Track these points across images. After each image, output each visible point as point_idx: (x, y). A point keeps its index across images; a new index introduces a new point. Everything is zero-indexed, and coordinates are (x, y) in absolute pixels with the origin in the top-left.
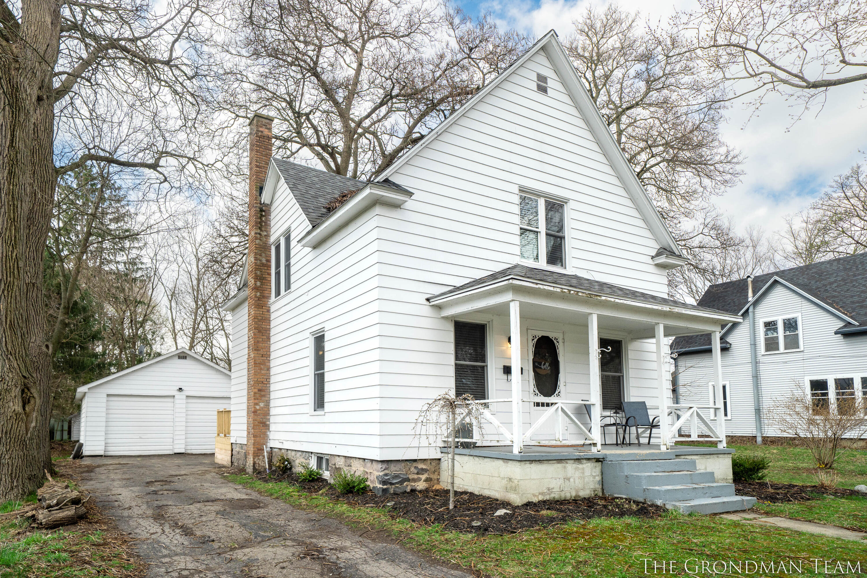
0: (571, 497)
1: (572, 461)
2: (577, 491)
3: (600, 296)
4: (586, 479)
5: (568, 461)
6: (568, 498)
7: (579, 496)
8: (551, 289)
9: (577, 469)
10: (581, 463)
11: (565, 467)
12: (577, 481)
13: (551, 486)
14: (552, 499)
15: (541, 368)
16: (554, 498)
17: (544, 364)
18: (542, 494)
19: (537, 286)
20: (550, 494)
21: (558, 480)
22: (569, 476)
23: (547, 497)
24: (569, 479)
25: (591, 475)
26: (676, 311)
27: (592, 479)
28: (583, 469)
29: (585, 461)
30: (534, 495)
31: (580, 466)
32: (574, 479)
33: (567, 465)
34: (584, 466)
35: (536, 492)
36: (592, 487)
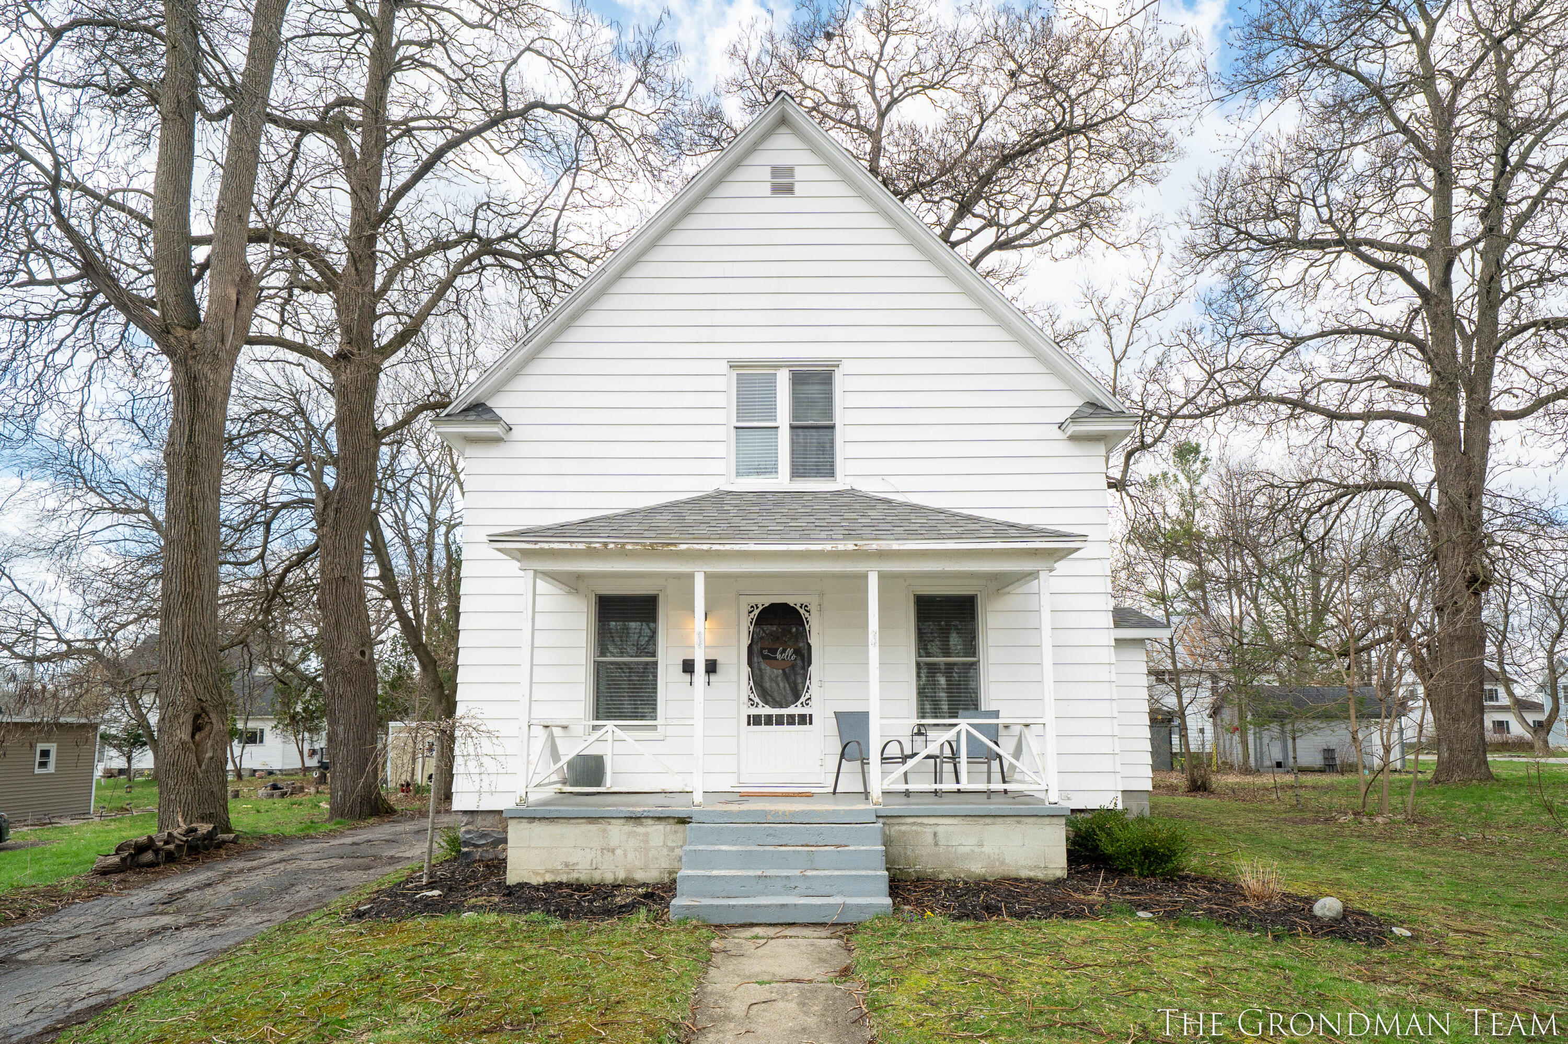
0: (616, 880)
1: (622, 821)
2: (629, 871)
3: (674, 544)
4: (653, 853)
5: (613, 821)
6: (607, 882)
7: (633, 880)
8: (567, 546)
9: (630, 834)
10: (641, 824)
11: (604, 831)
12: (631, 855)
13: (572, 860)
14: (573, 881)
15: (775, 658)
16: (577, 879)
17: (784, 651)
18: (552, 872)
19: (537, 546)
20: (568, 873)
21: (588, 850)
22: (612, 845)
23: (564, 878)
24: (613, 851)
25: (665, 845)
26: (874, 547)
27: (665, 852)
28: (646, 835)
29: (650, 822)
30: (536, 873)
31: (640, 830)
32: (625, 851)
33: (610, 827)
34: (649, 829)
35: (540, 868)
36: (664, 866)
